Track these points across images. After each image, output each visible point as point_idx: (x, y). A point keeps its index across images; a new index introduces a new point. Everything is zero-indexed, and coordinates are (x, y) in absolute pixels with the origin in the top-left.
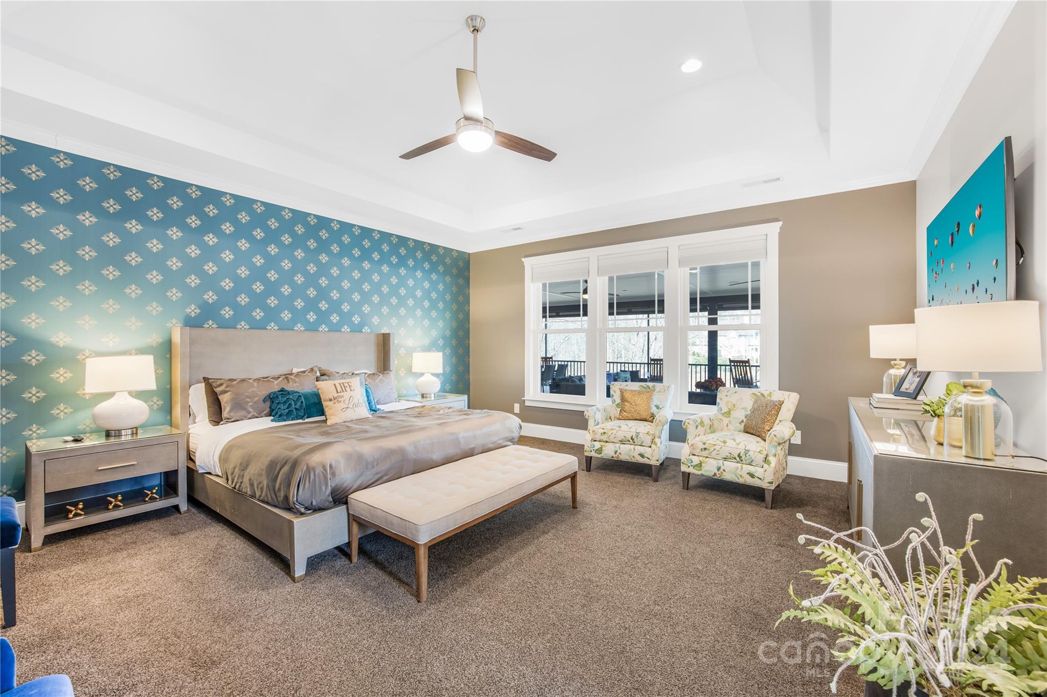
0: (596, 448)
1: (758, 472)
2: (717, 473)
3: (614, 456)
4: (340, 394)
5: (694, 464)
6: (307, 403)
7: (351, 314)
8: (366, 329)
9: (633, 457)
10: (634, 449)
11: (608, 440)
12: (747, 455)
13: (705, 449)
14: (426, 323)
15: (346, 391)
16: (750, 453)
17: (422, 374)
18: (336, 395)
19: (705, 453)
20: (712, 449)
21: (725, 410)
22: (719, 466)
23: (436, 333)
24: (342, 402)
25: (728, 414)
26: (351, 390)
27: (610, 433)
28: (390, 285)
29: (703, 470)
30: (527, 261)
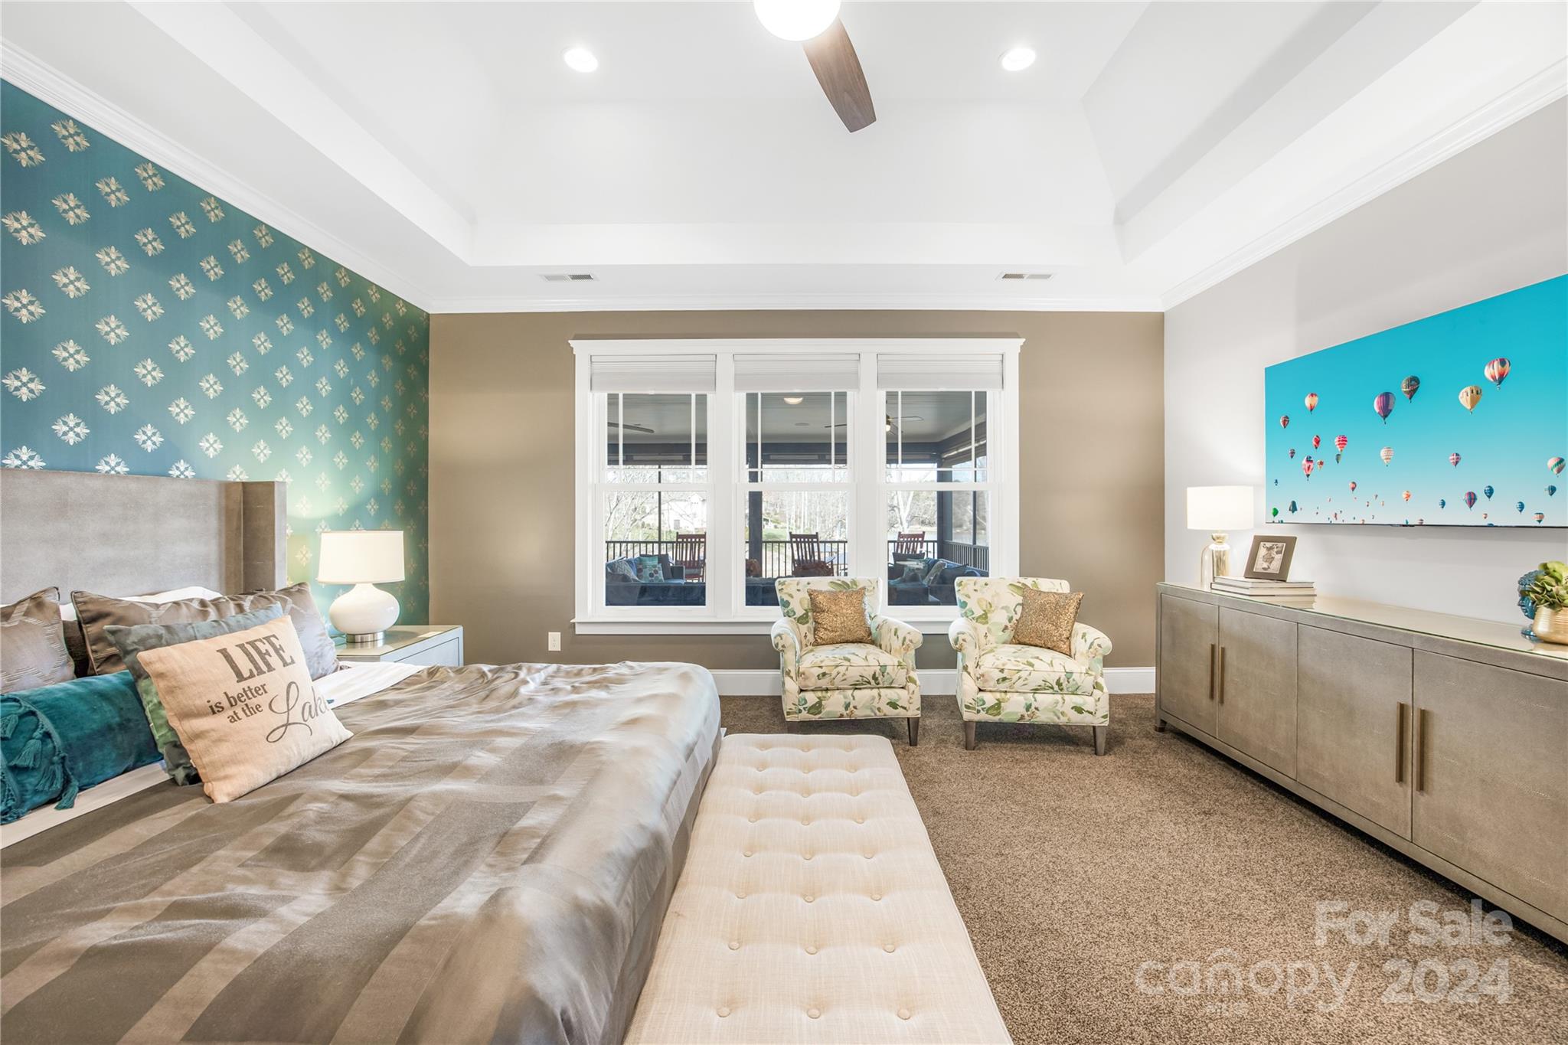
0: (809, 705)
1: (1088, 703)
2: (1026, 714)
3: (845, 713)
4: (253, 683)
5: (987, 706)
6: (73, 735)
7: (129, 421)
8: (181, 469)
9: (879, 709)
10: (880, 695)
11: (829, 686)
12: (1071, 680)
13: (1004, 679)
14: (341, 460)
15: (270, 669)
16: (1074, 676)
17: (348, 587)
18: (235, 688)
19: (1003, 686)
20: (1015, 678)
21: (978, 612)
22: (1029, 703)
23: (362, 485)
24: (265, 708)
25: (984, 618)
26: (285, 664)
27: (834, 673)
28: (251, 355)
29: (1003, 713)
30: (582, 349)
